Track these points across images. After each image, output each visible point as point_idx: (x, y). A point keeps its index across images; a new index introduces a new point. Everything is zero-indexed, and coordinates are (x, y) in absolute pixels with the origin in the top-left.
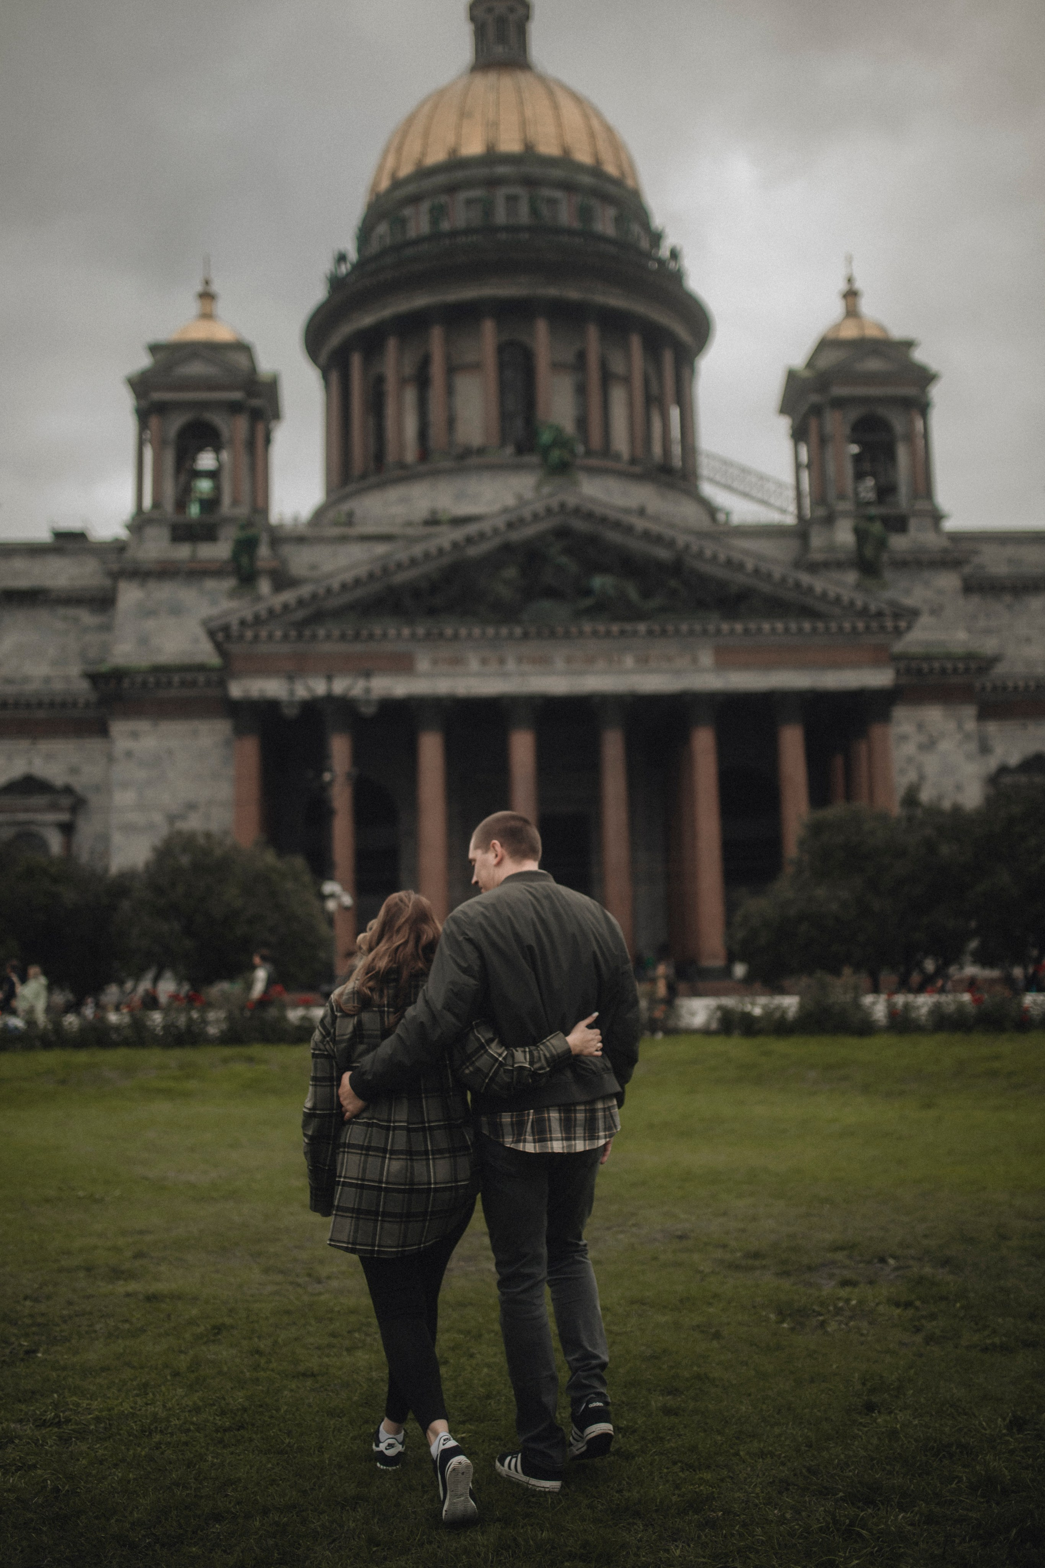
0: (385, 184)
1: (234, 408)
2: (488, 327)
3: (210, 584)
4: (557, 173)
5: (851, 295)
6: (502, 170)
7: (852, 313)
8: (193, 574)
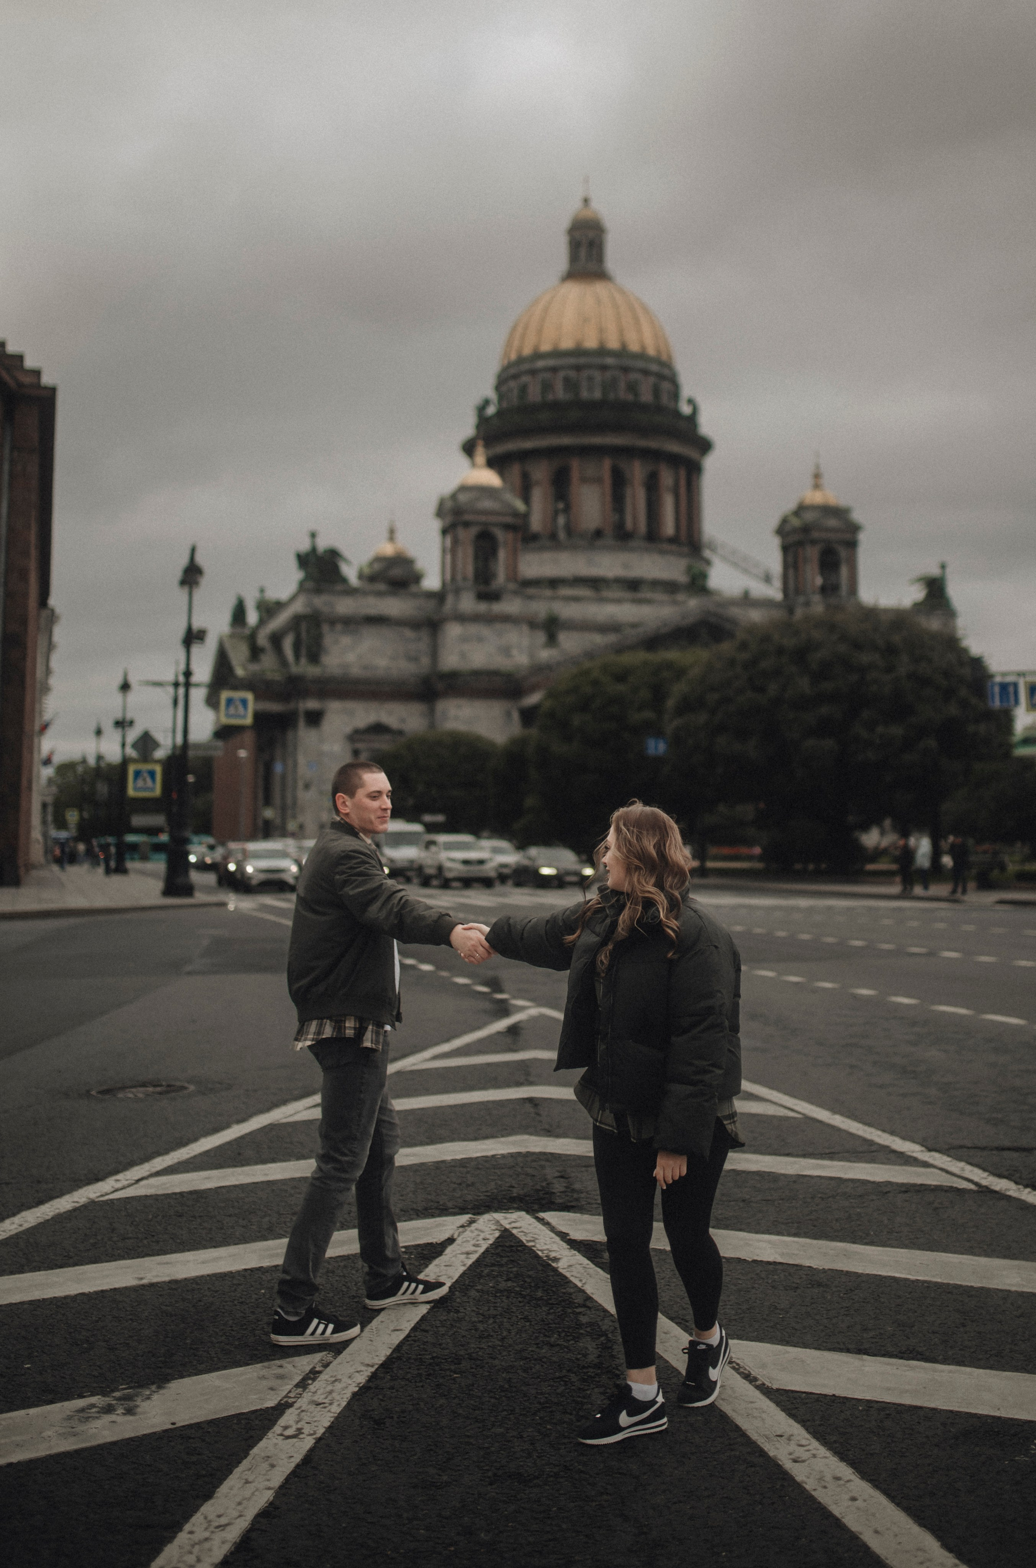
0: (527, 351)
1: (507, 527)
2: (609, 463)
3: (498, 626)
4: (640, 364)
5: (817, 476)
6: (609, 361)
7: (817, 486)
8: (490, 619)
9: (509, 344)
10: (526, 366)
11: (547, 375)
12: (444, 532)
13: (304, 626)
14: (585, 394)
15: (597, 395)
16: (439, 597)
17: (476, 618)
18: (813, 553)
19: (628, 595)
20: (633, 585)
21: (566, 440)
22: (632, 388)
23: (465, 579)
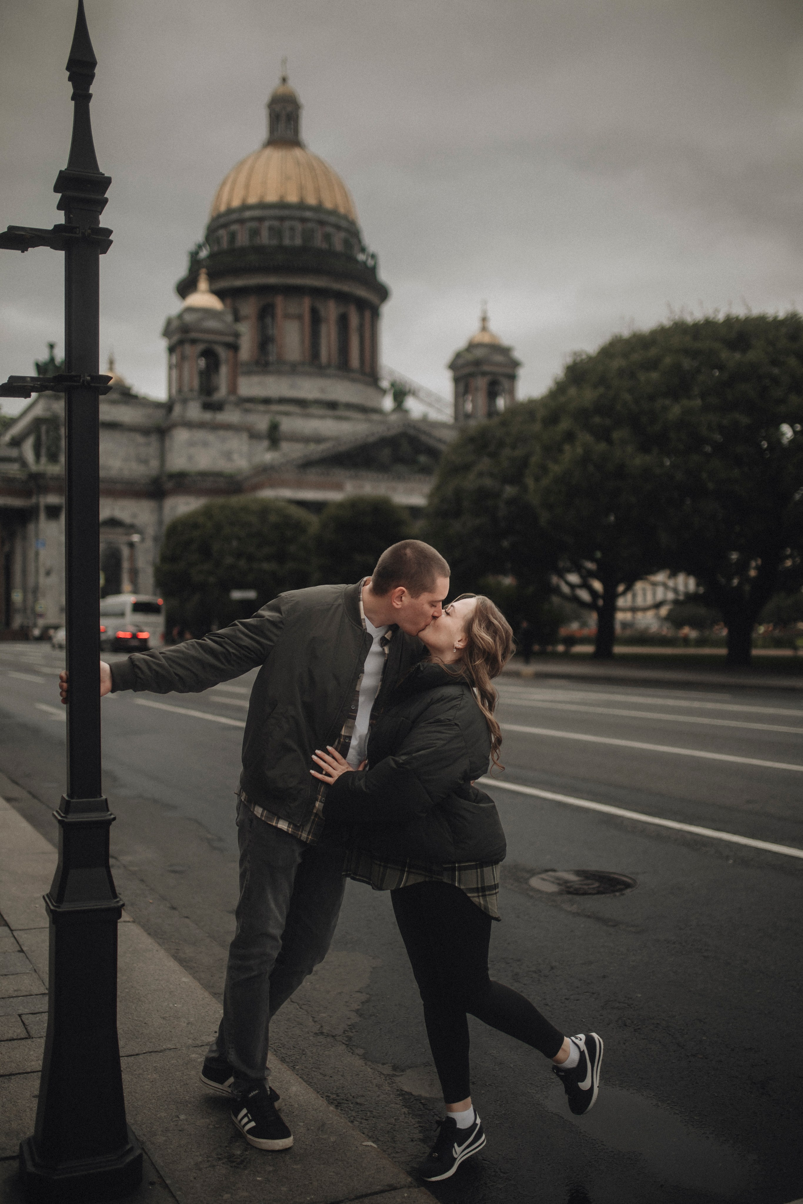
0: (236, 203)
1: (229, 346)
2: (307, 302)
3: (221, 433)
4: (332, 219)
5: (484, 319)
6: (308, 214)
7: (485, 329)
8: (215, 427)
9: (218, 197)
10: (234, 216)
11: (254, 224)
12: (171, 350)
13: (44, 428)
14: (287, 242)
15: (298, 242)
16: (168, 407)
17: (201, 425)
18: (481, 383)
19: (330, 413)
20: (332, 405)
21: (272, 280)
22: (327, 237)
23: (191, 390)
